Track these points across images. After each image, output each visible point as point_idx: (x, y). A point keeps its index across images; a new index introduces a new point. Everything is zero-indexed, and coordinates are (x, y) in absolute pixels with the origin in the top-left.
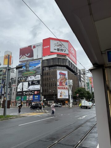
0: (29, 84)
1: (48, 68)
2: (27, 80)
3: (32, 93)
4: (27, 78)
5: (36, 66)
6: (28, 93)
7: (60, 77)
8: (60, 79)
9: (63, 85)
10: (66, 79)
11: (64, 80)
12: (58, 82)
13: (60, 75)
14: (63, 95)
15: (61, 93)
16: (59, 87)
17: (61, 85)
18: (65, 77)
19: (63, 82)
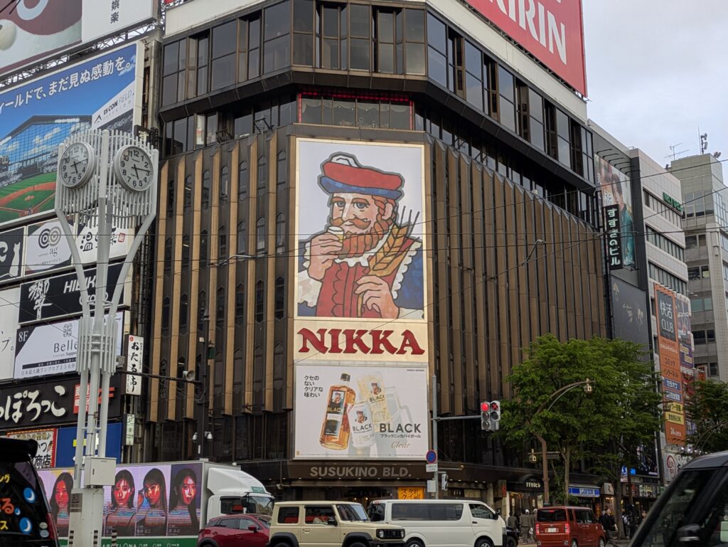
0: (27, 309)
1: (214, 119)
2: (13, 271)
3: (46, 406)
4: (17, 248)
5: (94, 117)
6: (20, 403)
7: (334, 218)
8: (327, 232)
9: (364, 306)
10: (400, 233)
11: (377, 243)
12: (308, 269)
13: (335, 195)
14: (357, 416)
15: (342, 398)
16: (318, 332)
17: (336, 304)
18: (389, 208)
19: (369, 274)
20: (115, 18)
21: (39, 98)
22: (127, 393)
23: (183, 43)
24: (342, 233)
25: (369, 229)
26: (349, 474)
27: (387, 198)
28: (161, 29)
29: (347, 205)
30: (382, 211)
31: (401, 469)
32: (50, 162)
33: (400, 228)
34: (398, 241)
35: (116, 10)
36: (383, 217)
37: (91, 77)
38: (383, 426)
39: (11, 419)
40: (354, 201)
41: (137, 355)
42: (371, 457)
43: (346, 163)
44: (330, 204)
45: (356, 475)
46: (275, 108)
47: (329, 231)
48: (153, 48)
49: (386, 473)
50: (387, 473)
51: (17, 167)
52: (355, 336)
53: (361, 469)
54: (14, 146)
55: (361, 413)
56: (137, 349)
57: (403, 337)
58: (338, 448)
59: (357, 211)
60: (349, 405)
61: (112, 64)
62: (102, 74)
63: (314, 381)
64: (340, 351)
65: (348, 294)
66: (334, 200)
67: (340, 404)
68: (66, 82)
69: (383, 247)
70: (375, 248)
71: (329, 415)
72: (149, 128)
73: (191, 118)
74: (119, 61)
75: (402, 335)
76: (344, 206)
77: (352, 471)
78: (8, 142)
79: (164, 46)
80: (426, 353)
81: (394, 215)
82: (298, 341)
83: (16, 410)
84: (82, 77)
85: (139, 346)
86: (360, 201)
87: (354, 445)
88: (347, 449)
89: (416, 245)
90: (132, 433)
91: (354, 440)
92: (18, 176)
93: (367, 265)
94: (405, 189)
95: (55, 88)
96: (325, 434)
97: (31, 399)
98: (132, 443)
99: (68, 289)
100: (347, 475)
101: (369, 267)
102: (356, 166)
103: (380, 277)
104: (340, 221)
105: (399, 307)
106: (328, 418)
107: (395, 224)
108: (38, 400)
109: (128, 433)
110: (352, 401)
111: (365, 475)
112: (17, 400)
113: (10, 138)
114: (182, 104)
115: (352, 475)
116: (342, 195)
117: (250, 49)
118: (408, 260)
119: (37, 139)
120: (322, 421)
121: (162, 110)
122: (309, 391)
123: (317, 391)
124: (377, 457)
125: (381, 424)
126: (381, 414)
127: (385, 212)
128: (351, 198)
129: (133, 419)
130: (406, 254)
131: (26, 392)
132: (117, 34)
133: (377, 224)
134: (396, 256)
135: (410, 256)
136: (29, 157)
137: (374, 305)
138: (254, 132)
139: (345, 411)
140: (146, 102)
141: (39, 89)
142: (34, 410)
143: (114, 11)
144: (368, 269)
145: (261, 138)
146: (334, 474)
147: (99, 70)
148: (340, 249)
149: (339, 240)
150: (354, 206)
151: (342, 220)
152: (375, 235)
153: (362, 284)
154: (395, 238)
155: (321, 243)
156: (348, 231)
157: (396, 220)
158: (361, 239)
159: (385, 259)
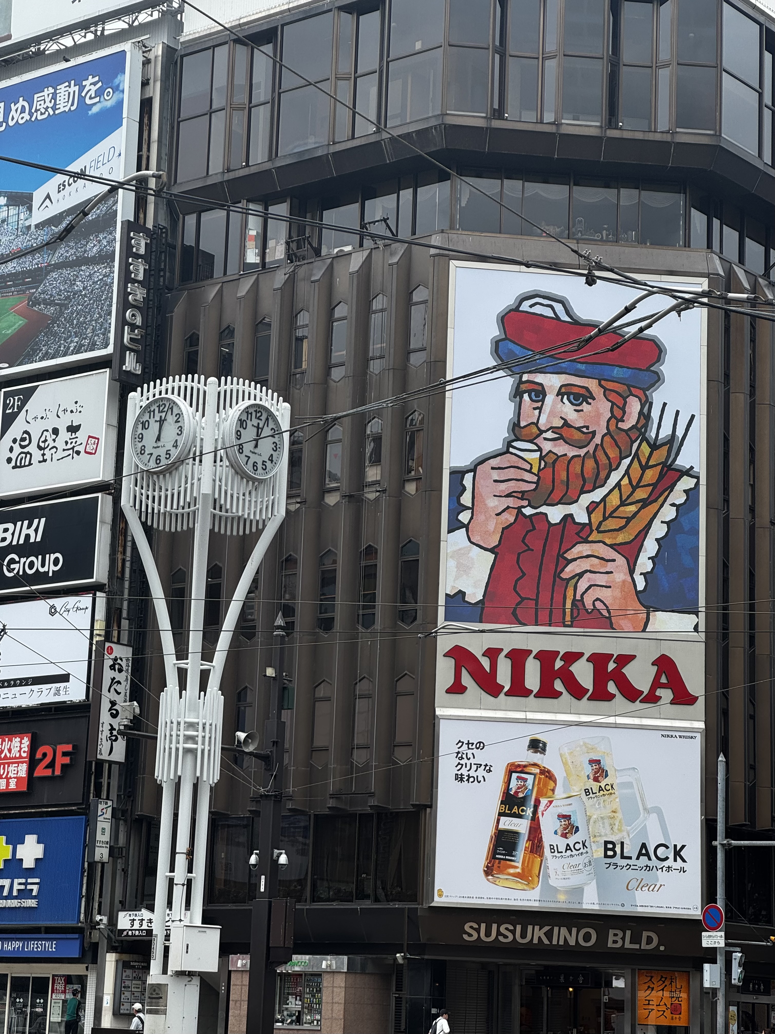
5: (38, 196)
7: (523, 424)
8: (507, 452)
9: (578, 604)
10: (654, 457)
11: (608, 477)
12: (467, 526)
13: (525, 377)
14: (558, 825)
15: (530, 787)
16: (483, 655)
17: (523, 599)
18: (634, 406)
19: (590, 539)
22: (99, 757)
23: (222, 53)
24: (537, 454)
25: (591, 448)
26: (539, 938)
27: (629, 386)
28: (173, 18)
29: (550, 399)
30: (618, 413)
31: (645, 934)
33: (654, 447)
34: (649, 472)
36: (620, 425)
37: (31, 114)
38: (610, 846)
40: (563, 390)
41: (119, 682)
42: (585, 906)
44: (515, 397)
45: (555, 942)
46: (406, 194)
47: (511, 450)
48: (160, 58)
50: (615, 942)
52: (559, 664)
53: (564, 930)
55: (567, 817)
56: (120, 671)
57: (656, 668)
58: (520, 886)
59: (568, 410)
60: (544, 802)
61: (74, 89)
62: (54, 108)
63: (475, 751)
64: (526, 693)
65: (547, 578)
66: (523, 387)
67: (524, 798)
69: (618, 485)
70: (602, 486)
71: (502, 818)
72: (150, 224)
73: (235, 210)
74: (91, 85)
75: (653, 664)
76: (543, 401)
77: (546, 934)
79: (182, 57)
80: (701, 702)
81: (643, 421)
82: (444, 671)
84: (13, 112)
85: (124, 664)
86: (575, 390)
87: (552, 882)
88: (538, 889)
89: (687, 483)
90: (106, 838)
91: (551, 872)
93: (586, 521)
94: (665, 368)
96: (494, 857)
98: (106, 858)
100: (535, 941)
101: (590, 523)
102: (567, 319)
103: (611, 546)
104: (535, 430)
105: (648, 609)
106: (501, 826)
107: (645, 439)
109: (99, 837)
110: (550, 793)
111: (572, 942)
114: (218, 179)
115: (546, 942)
116: (539, 378)
117: (359, 72)
118: (668, 513)
120: (488, 832)
121: (176, 190)
122: (464, 771)
123: (481, 772)
124: (596, 907)
125: (606, 843)
126: (606, 821)
127: (624, 413)
128: (557, 384)
129: (110, 810)
130: (665, 500)
132: (85, 25)
133: (607, 439)
134: (645, 503)
135: (673, 505)
137: (598, 604)
138: (361, 245)
139: (535, 812)
144: (587, 528)
145: (377, 257)
146: (511, 937)
147: (48, 100)
148: (533, 486)
149: (531, 468)
150: (562, 400)
151: (539, 429)
152: (603, 460)
153: (575, 560)
154: (644, 468)
155: (496, 475)
156: (550, 451)
157: (646, 431)
158: (576, 468)
159: (622, 509)
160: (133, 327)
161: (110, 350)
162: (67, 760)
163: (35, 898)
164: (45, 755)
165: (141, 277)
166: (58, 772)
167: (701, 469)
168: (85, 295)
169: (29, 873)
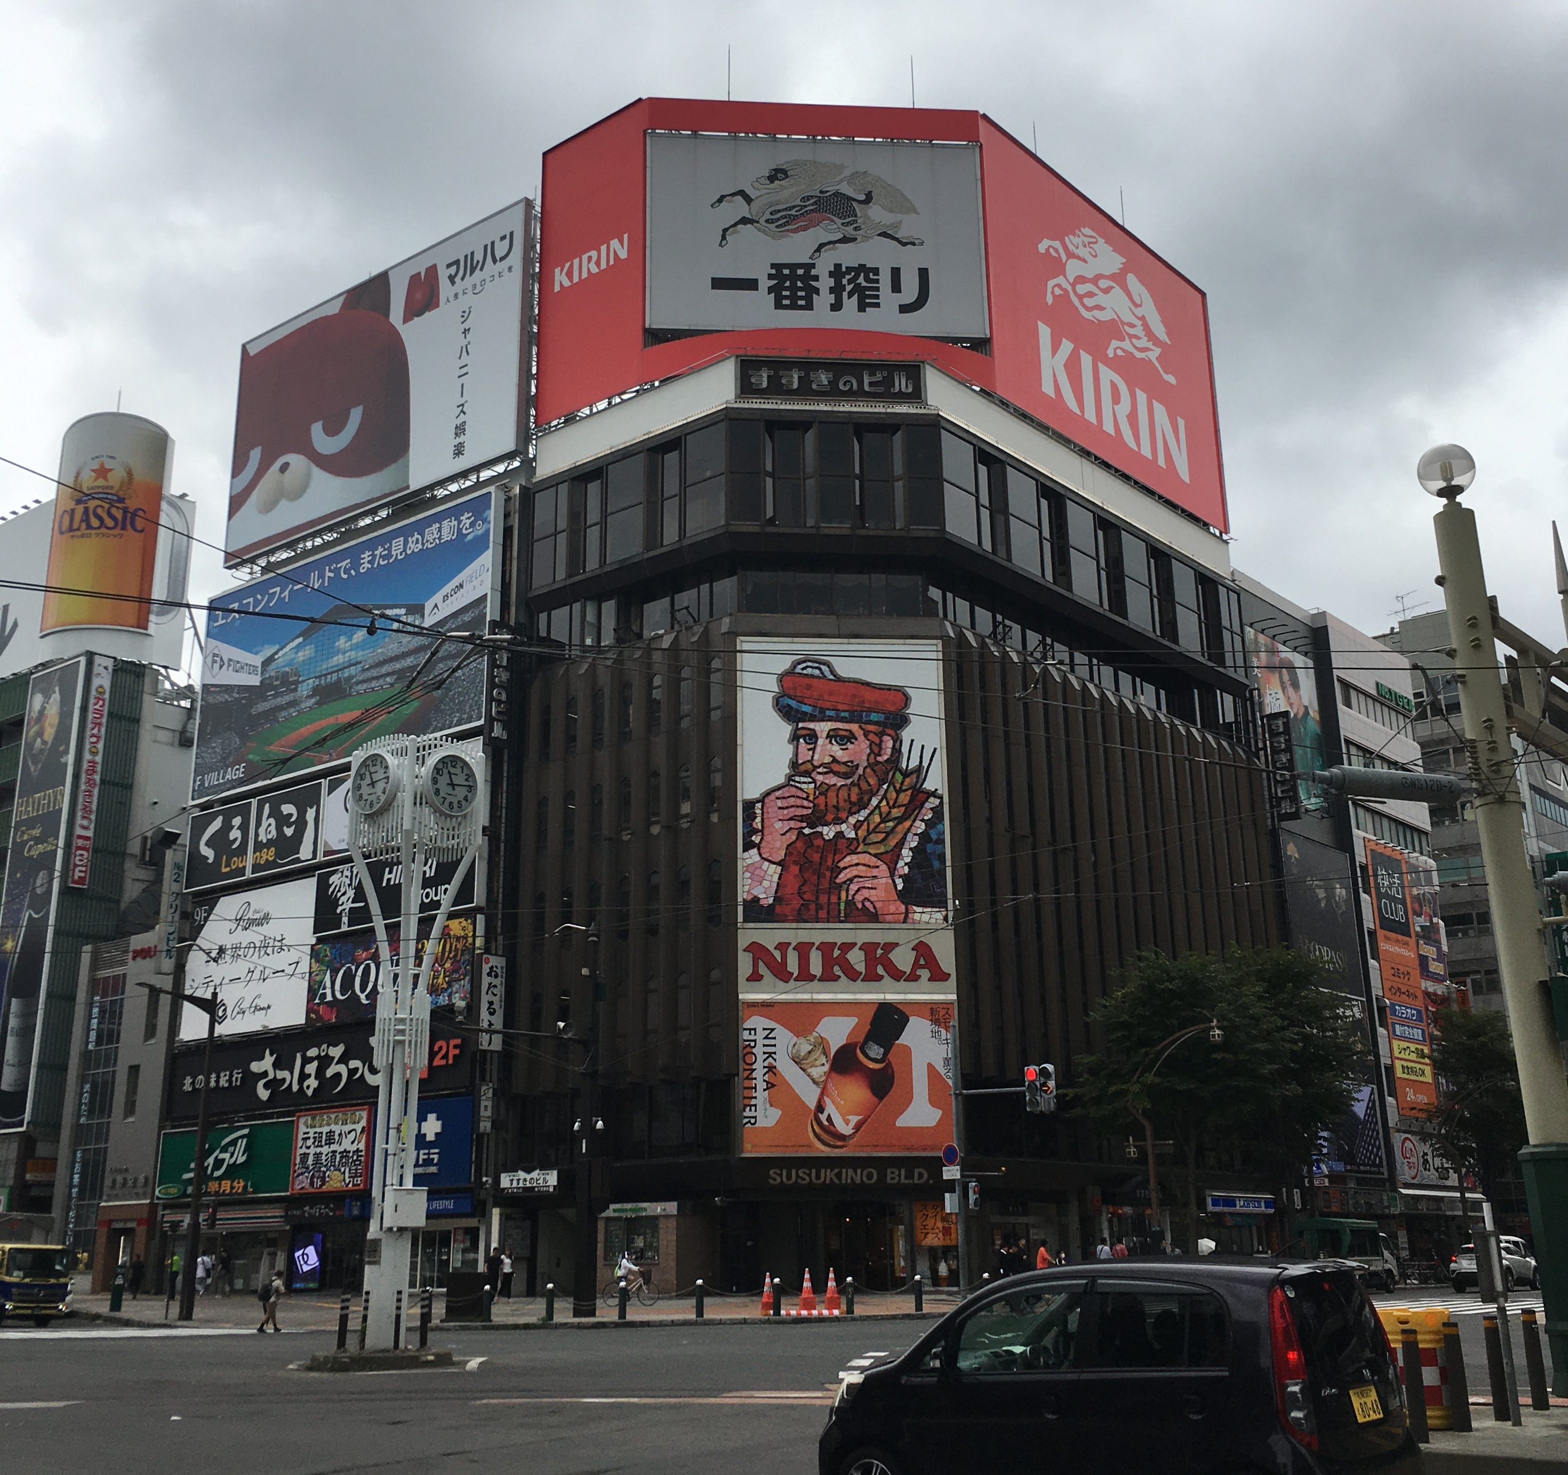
1: (609, 607)
2: (305, 851)
3: (357, 1069)
4: (310, 814)
5: (429, 606)
6: (315, 1063)
7: (800, 762)
8: (789, 785)
9: (850, 903)
10: (906, 783)
11: (870, 800)
12: (758, 846)
13: (801, 725)
16: (775, 948)
17: (806, 902)
18: (889, 743)
19: (859, 850)
20: (459, 451)
21: (345, 576)
22: (480, 1047)
23: (563, 489)
24: (812, 786)
25: (856, 777)
26: (831, 1179)
27: (883, 728)
28: (529, 465)
29: (820, 742)
30: (876, 749)
31: (916, 1171)
32: (361, 678)
33: (906, 774)
34: (902, 795)
35: (461, 439)
36: (879, 759)
37: (423, 544)
39: (301, 1089)
40: (831, 733)
41: (495, 986)
43: (817, 672)
44: (793, 740)
45: (844, 1182)
46: (705, 588)
47: (792, 783)
48: (518, 496)
49: (894, 1176)
50: (893, 1179)
51: (310, 686)
52: (836, 953)
53: (850, 1171)
54: (307, 652)
56: (496, 976)
57: (914, 953)
59: (836, 750)
61: (454, 523)
62: (440, 538)
64: (811, 978)
65: (825, 883)
66: (799, 733)
68: (386, 552)
69: (878, 806)
70: (866, 807)
72: (512, 623)
73: (577, 606)
74: (466, 519)
75: (913, 949)
76: (816, 743)
77: (836, 1175)
78: (298, 647)
79: (534, 494)
80: (953, 978)
81: (896, 755)
82: (745, 964)
83: (309, 1076)
84: (410, 544)
85: (499, 971)
86: (841, 733)
89: (933, 802)
90: (489, 1113)
92: (313, 700)
93: (854, 836)
95: (369, 562)
97: (333, 1058)
98: (489, 1130)
99: (389, 880)
100: (828, 1181)
101: (857, 838)
102: (832, 677)
103: (875, 855)
104: (810, 766)
105: (906, 905)
107: (898, 769)
108: (343, 1060)
109: (483, 1113)
111: (858, 1180)
112: (311, 1060)
113: (301, 639)
114: (563, 584)
115: (836, 1181)
116: (811, 725)
117: (664, 496)
118: (920, 827)
119: (342, 642)
121: (530, 595)
124: (877, 1151)
127: (881, 748)
128: (827, 729)
129: (491, 1090)
130: (916, 817)
131: (324, 1046)
132: (464, 475)
133: (868, 770)
134: (900, 820)
135: (922, 820)
136: (331, 670)
137: (866, 902)
138: (672, 628)
140: (507, 580)
141: (344, 564)
142: (338, 1076)
143: (458, 440)
144: (855, 842)
145: (682, 638)
146: (808, 1179)
147: (435, 533)
148: (810, 811)
149: (808, 797)
150: (831, 742)
151: (813, 765)
152: (864, 786)
153: (845, 868)
154: (898, 792)
155: (779, 803)
156: (822, 783)
157: (898, 762)
158: (844, 794)
159: (882, 825)
160: (499, 702)
161: (482, 722)
162: (457, 1051)
163: (435, 1165)
164: (441, 1048)
165: (505, 663)
166: (450, 1062)
167: (944, 791)
168: (464, 680)
169: (431, 1145)
